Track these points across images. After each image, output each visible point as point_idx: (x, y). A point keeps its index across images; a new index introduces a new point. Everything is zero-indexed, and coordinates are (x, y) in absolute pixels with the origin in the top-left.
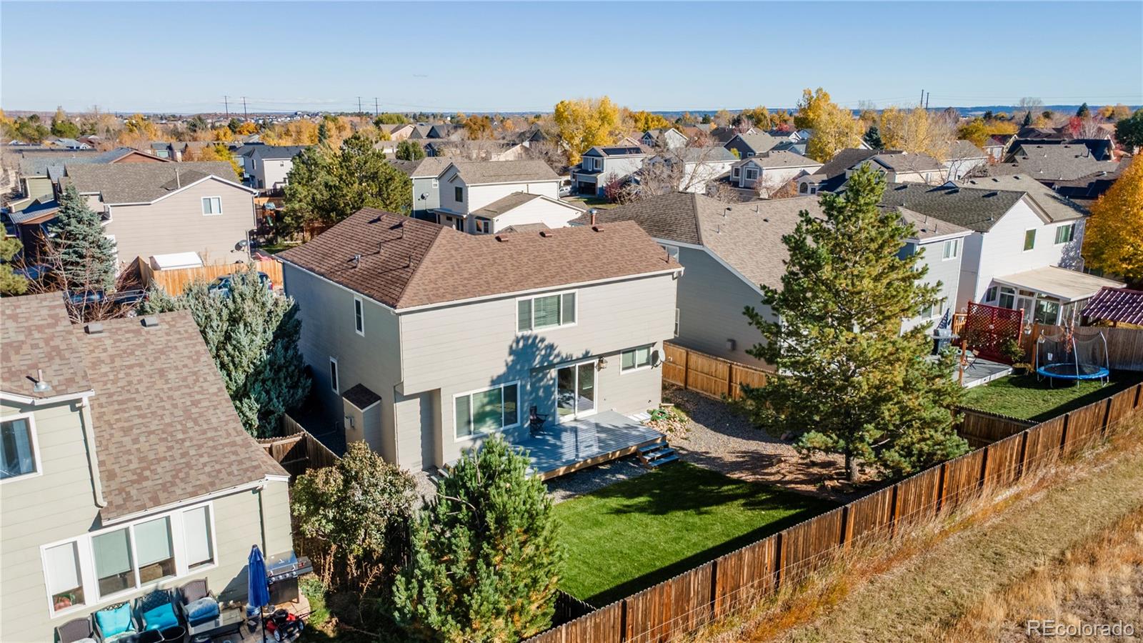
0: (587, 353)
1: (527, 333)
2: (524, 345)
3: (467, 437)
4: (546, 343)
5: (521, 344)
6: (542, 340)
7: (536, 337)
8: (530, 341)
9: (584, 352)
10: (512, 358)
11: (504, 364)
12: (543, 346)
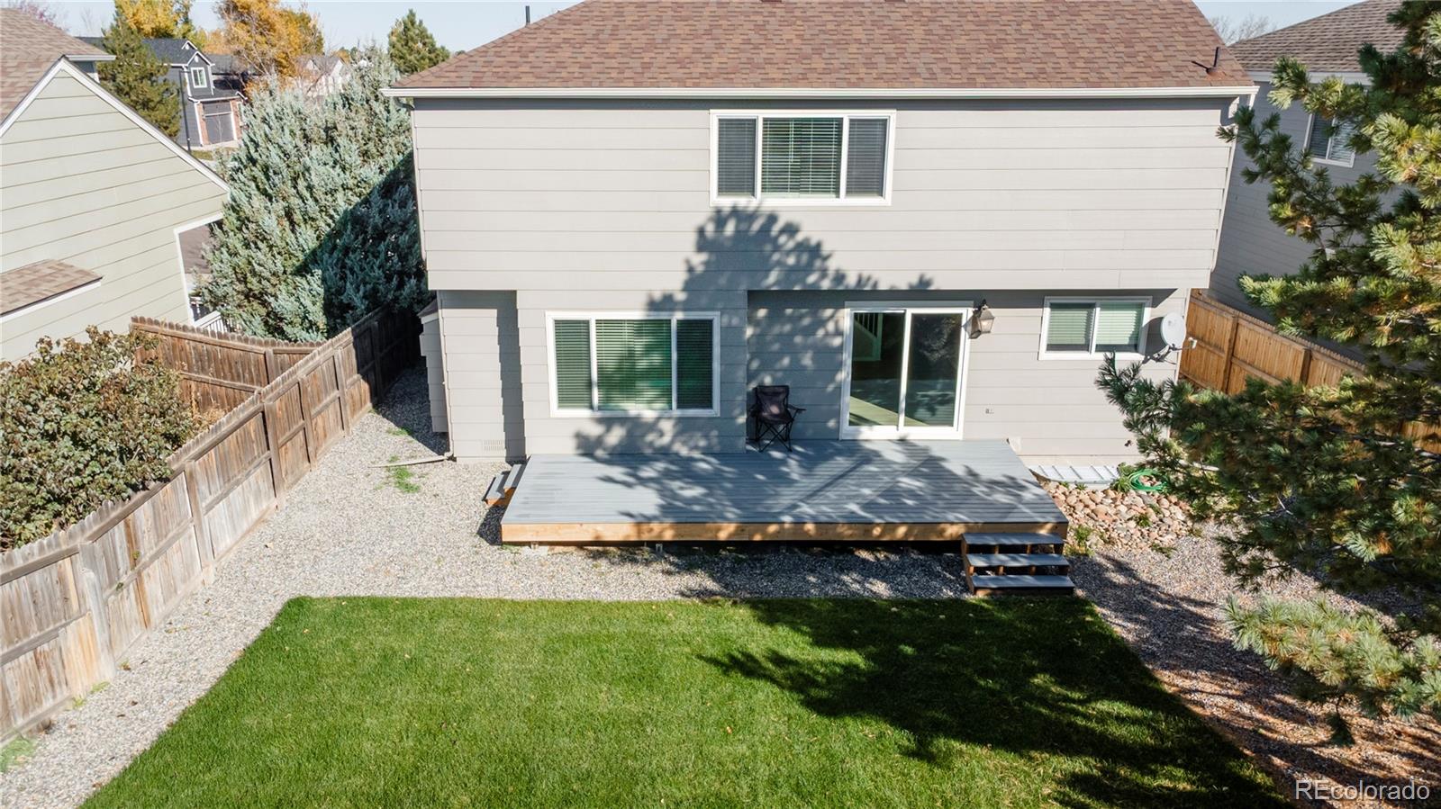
0: (923, 283)
1: (742, 201)
2: (737, 231)
3: (586, 413)
4: (800, 237)
5: (730, 228)
6: (791, 230)
7: (772, 219)
8: (756, 226)
9: (914, 280)
10: (703, 257)
11: (683, 267)
12: (791, 244)
